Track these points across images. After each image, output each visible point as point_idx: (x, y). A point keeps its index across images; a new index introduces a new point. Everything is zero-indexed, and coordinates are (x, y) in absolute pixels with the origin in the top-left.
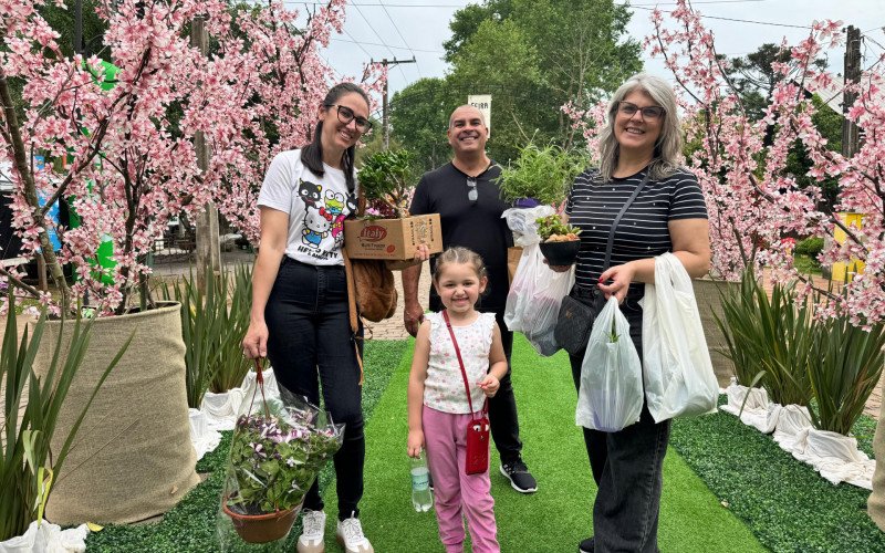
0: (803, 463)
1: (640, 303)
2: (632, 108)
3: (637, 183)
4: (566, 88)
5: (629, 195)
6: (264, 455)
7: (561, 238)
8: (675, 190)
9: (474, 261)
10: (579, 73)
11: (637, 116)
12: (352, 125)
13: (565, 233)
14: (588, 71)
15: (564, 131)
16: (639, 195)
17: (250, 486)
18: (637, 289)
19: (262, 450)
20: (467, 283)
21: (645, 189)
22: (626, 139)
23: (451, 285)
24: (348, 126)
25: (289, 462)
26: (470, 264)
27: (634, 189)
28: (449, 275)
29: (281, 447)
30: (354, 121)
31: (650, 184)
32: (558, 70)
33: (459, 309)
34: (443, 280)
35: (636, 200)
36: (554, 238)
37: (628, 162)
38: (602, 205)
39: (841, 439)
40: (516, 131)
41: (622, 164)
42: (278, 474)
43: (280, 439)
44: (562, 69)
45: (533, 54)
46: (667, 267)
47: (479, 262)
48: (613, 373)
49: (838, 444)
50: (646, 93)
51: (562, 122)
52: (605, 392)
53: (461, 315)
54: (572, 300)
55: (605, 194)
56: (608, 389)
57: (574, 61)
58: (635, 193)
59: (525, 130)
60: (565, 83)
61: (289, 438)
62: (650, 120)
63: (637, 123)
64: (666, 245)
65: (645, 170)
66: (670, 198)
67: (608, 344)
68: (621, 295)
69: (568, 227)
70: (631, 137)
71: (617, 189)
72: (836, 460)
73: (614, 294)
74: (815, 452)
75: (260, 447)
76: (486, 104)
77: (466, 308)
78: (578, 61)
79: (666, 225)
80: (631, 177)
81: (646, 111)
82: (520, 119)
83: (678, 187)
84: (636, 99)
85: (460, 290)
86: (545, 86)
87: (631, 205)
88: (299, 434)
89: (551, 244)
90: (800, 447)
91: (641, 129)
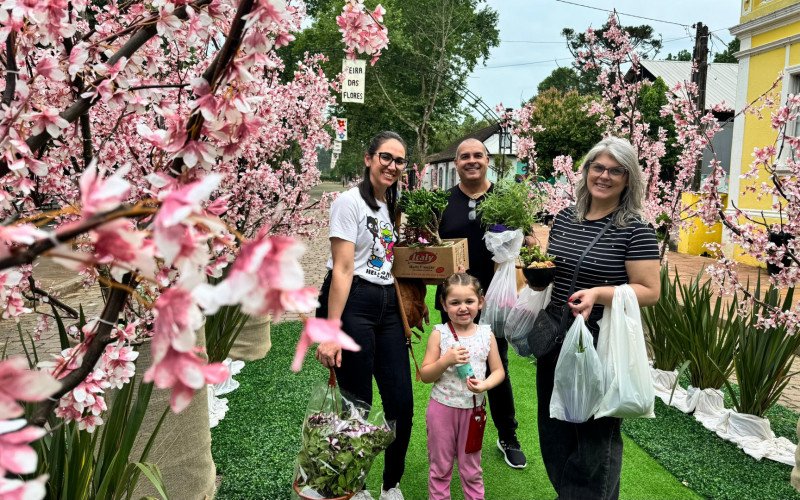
0: (728, 442)
1: (598, 322)
2: (601, 168)
3: (603, 226)
4: (429, 53)
5: (595, 235)
6: (339, 448)
7: (541, 265)
8: (631, 236)
9: (474, 284)
10: (441, 41)
11: (605, 175)
12: (393, 166)
13: (543, 261)
14: (449, 38)
15: (427, 96)
16: (603, 236)
17: (326, 474)
18: (598, 311)
19: (337, 444)
20: (469, 301)
21: (608, 232)
22: (596, 192)
23: (456, 303)
24: (389, 167)
25: (360, 453)
26: (471, 286)
27: (599, 231)
28: (454, 295)
29: (353, 441)
30: (393, 163)
31: (613, 228)
32: (421, 35)
33: (462, 322)
34: (450, 299)
35: (599, 241)
36: (534, 264)
37: (597, 208)
38: (573, 242)
39: (759, 421)
40: (380, 93)
41: (593, 209)
42: (351, 464)
43: (352, 434)
44: (424, 34)
45: (398, 17)
46: (624, 296)
47: (478, 284)
48: (580, 377)
49: (755, 425)
50: (611, 157)
51: (424, 87)
52: (574, 392)
53: (465, 327)
54: (546, 315)
55: (574, 232)
56: (576, 389)
57: (436, 27)
58: (599, 234)
59: (389, 93)
60: (427, 48)
61: (360, 434)
62: (615, 178)
63: (605, 180)
64: (623, 278)
65: (610, 216)
66: (627, 242)
67: (577, 354)
68: (586, 313)
69: (546, 256)
70: (599, 190)
71: (587, 229)
72: (755, 439)
73: (580, 312)
74: (737, 431)
75: (335, 441)
76: (361, 69)
77: (468, 321)
78: (441, 27)
79: (623, 263)
80: (599, 220)
81: (613, 170)
82: (384, 82)
83: (634, 234)
84: (604, 161)
85: (464, 306)
86: (409, 50)
87: (595, 245)
88: (368, 430)
89: (533, 270)
90: (723, 427)
91: (608, 184)
